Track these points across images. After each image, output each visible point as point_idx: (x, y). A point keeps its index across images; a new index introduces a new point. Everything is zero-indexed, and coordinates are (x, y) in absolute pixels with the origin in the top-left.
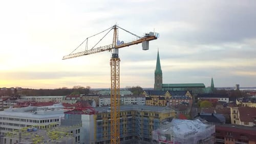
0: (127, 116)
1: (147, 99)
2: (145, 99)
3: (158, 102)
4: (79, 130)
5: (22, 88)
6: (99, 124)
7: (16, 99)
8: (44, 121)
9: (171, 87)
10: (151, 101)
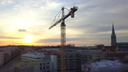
0: (76, 57)
1: (103, 50)
2: (102, 51)
3: (110, 52)
4: (49, 63)
5: (50, 46)
6: (59, 60)
7: (38, 49)
8: (38, 58)
9: (120, 45)
10: (105, 52)
